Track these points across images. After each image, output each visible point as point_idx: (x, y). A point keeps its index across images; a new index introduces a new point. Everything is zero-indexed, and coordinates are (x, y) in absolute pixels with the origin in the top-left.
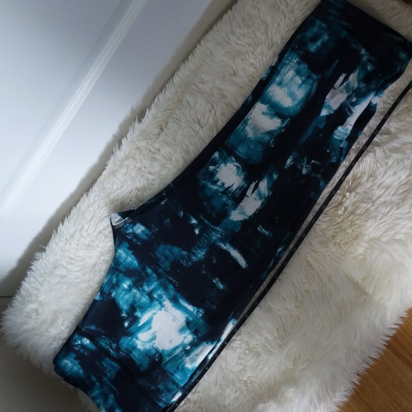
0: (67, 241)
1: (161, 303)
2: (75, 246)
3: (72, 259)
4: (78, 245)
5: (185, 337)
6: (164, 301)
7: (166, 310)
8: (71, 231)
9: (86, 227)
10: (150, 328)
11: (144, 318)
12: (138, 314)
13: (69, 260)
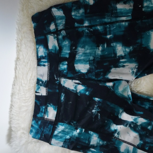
0: (18, 93)
2: (23, 94)
3: (25, 100)
4: (24, 92)
8: (18, 88)
9: (23, 82)
13: (24, 101)
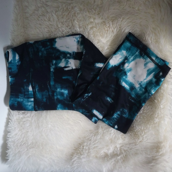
1: (141, 86)
5: (128, 66)
6: (139, 87)
7: (138, 81)
10: (148, 71)
11: (151, 77)
12: (154, 80)
